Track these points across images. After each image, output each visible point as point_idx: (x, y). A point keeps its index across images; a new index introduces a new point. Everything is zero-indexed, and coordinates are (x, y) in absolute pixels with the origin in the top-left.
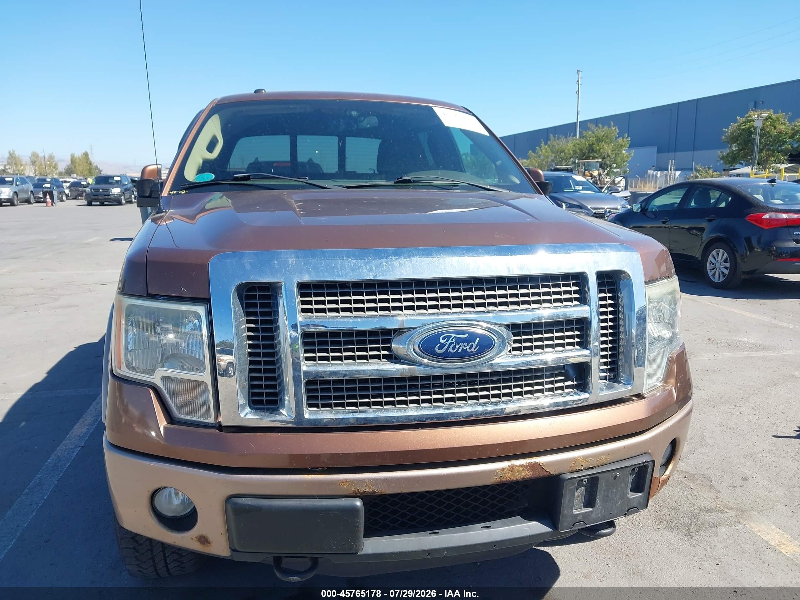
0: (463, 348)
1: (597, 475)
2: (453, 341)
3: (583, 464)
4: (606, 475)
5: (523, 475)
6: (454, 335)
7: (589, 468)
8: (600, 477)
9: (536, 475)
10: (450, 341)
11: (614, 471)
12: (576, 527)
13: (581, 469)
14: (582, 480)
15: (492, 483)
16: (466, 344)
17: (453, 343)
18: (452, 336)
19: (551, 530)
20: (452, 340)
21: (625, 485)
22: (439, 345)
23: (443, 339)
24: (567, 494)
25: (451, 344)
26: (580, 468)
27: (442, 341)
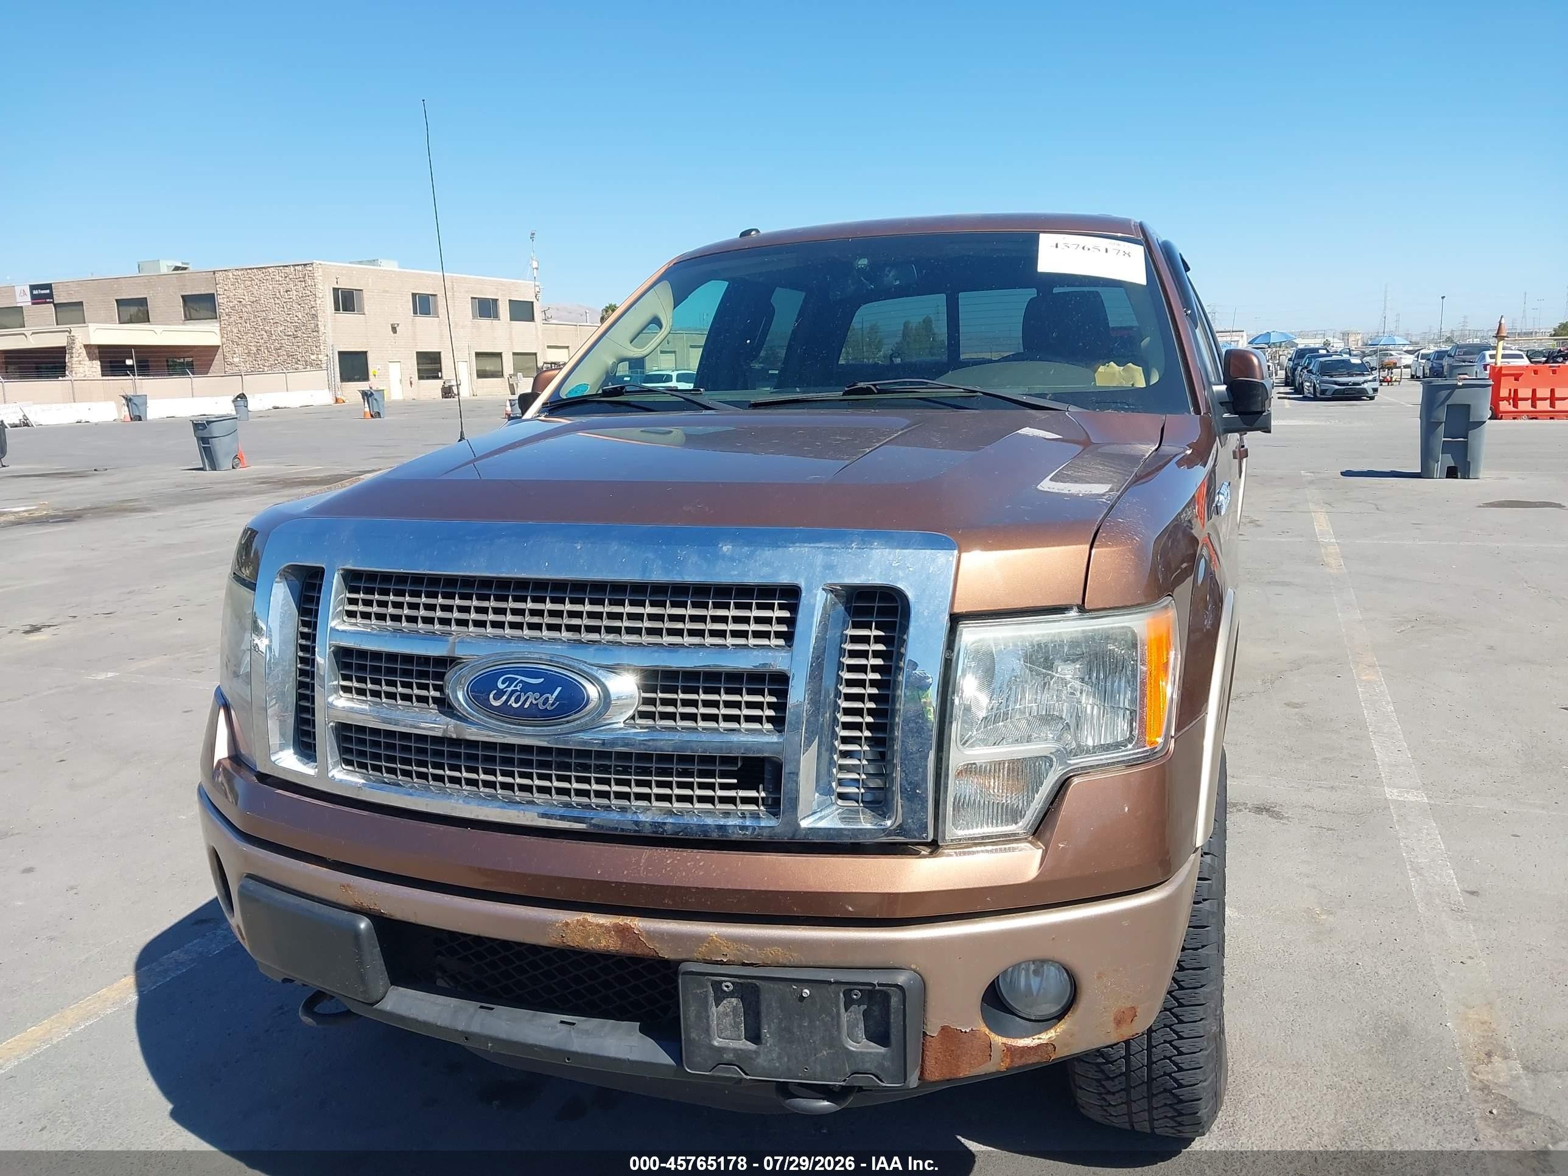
0: (532, 702)
1: (757, 982)
2: (518, 688)
3: (726, 950)
4: (776, 986)
5: (603, 943)
6: (520, 678)
7: (744, 964)
8: (761, 987)
9: (627, 949)
10: (512, 688)
11: (798, 984)
12: (719, 1071)
13: (722, 960)
14: (721, 982)
15: (549, 944)
16: (537, 695)
17: (517, 691)
18: (517, 679)
19: (672, 1062)
20: (515, 686)
21: (832, 1020)
22: (495, 691)
23: (503, 683)
24: (691, 1002)
25: (513, 692)
26: (719, 959)
27: (501, 686)
